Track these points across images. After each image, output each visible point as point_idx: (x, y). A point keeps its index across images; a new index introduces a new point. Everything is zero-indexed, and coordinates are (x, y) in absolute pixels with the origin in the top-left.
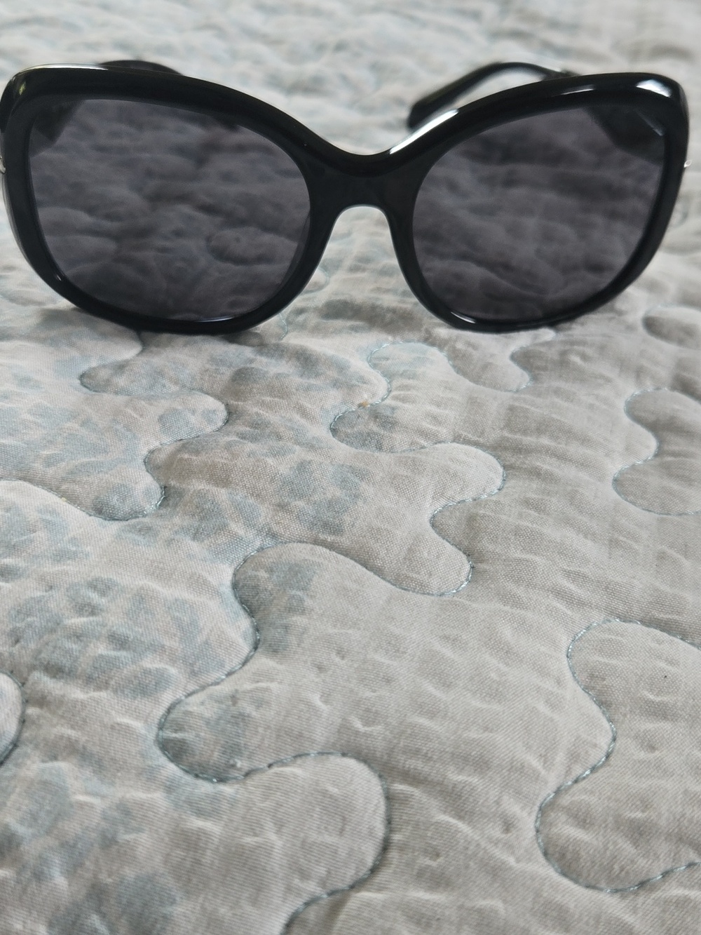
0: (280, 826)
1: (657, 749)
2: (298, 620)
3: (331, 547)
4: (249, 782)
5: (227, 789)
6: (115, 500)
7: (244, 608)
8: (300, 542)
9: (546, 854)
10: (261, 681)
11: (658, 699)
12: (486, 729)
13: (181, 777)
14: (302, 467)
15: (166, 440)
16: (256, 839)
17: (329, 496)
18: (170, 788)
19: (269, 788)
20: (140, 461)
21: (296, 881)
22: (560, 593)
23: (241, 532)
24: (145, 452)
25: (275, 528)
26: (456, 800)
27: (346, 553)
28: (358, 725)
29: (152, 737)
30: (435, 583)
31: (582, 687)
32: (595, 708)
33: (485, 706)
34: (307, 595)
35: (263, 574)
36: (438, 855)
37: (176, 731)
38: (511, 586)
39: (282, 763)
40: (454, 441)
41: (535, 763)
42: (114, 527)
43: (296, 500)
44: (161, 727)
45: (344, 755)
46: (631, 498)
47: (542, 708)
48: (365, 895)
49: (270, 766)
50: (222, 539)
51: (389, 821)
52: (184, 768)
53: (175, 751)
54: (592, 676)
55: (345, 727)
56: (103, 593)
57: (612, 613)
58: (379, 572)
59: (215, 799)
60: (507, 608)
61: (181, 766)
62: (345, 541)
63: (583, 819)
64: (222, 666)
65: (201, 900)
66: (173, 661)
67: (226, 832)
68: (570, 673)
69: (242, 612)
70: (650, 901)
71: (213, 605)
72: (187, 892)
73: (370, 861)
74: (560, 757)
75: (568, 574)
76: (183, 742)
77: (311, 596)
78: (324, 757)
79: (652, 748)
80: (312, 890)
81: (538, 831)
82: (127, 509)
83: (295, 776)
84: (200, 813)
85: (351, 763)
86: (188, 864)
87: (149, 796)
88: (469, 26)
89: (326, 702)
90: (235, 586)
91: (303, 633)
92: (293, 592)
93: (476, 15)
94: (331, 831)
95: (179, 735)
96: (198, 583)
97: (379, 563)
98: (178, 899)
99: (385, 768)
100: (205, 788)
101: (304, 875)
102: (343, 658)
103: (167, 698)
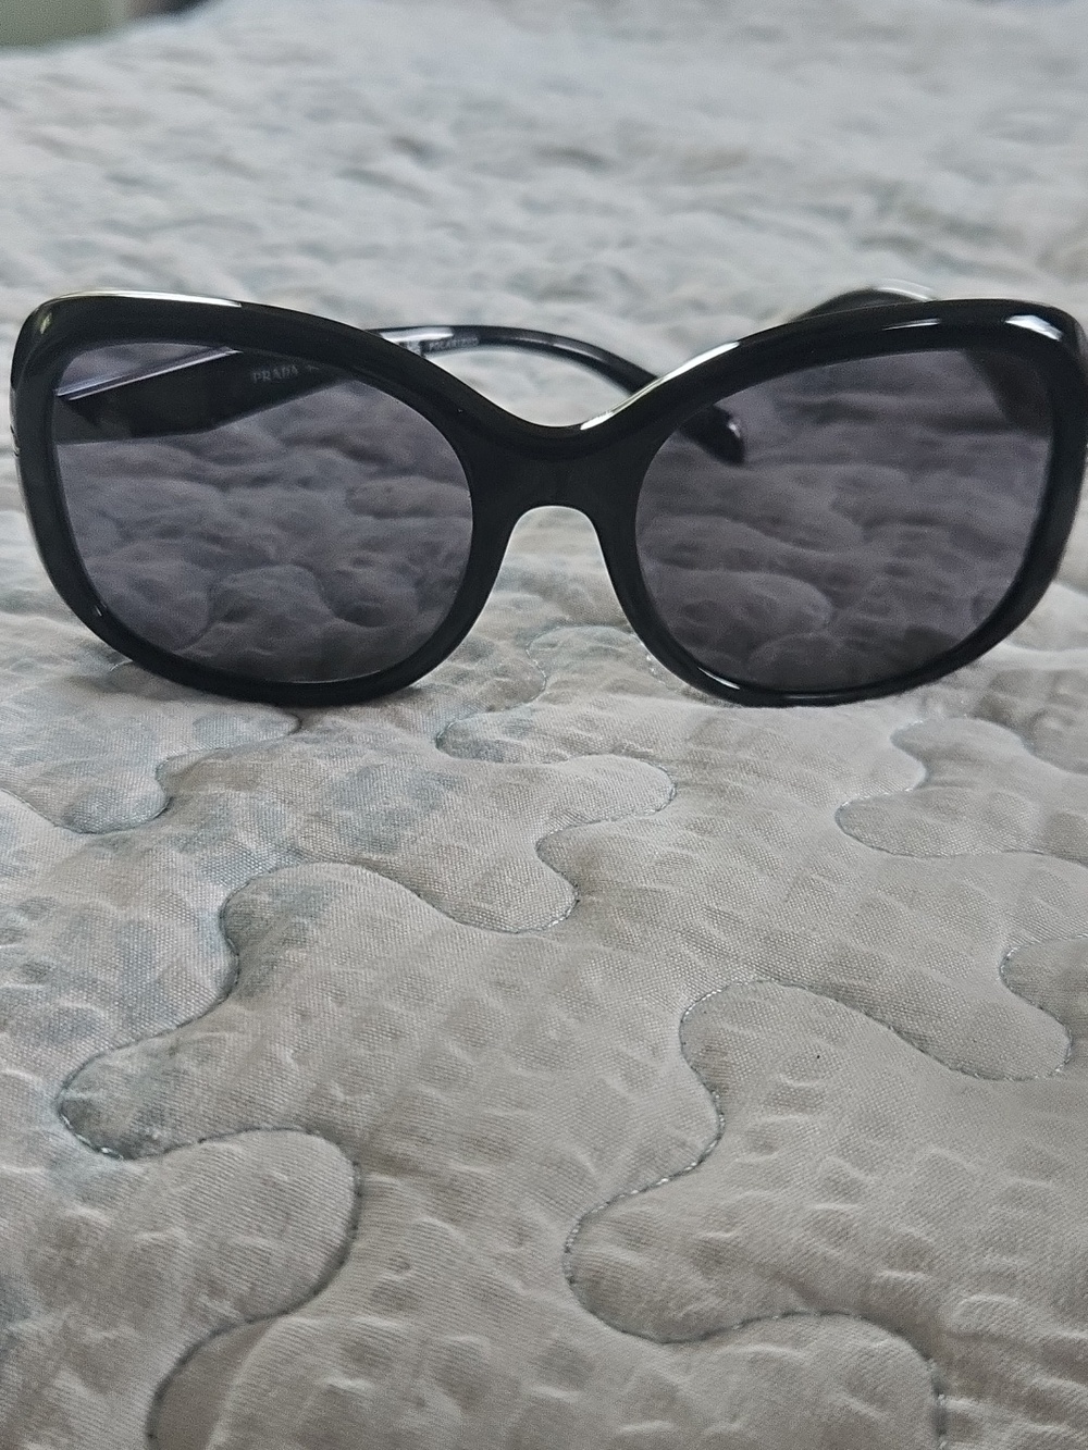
0: (192, 1217)
1: (776, 1149)
2: (293, 954)
3: (374, 867)
4: (167, 1159)
5: (132, 1168)
6: (94, 808)
7: (229, 944)
8: (334, 861)
9: (571, 1281)
10: (217, 1030)
11: (797, 1085)
12: (519, 1105)
13: (75, 1150)
14: (365, 773)
15: (197, 746)
16: (156, 1235)
17: (392, 806)
18: (55, 1162)
19: (189, 1168)
20: (152, 766)
21: (204, 1299)
22: (692, 936)
23: (252, 846)
24: (162, 757)
25: (301, 843)
26: (453, 1198)
27: (392, 875)
28: (338, 1093)
29: (48, 1096)
30: (512, 916)
31: (691, 1064)
32: (702, 1091)
33: (528, 1074)
34: (316, 924)
35: (265, 898)
36: (407, 1267)
37: (83, 1090)
38: (622, 923)
39: (221, 1137)
40: (613, 752)
41: (584, 1158)
42: (85, 840)
43: (342, 809)
44: (66, 1085)
45: (309, 1132)
46: (856, 831)
47: (616, 1083)
48: (295, 1320)
49: (201, 1141)
50: (221, 852)
51: (353, 1225)
52: (84, 1139)
53: (77, 1116)
54: (709, 1049)
55: (319, 1094)
56: (33, 916)
57: (767, 972)
58: (433, 899)
59: (113, 1179)
60: (609, 950)
61: (81, 1137)
62: (395, 860)
63: (636, 1237)
64: (174, 1013)
65: (65, 1315)
66: (104, 1002)
67: (118, 1224)
68: (678, 1042)
69: (223, 947)
70: (714, 1358)
71: (183, 934)
72: (49, 1304)
73: (314, 1276)
74: (625, 1155)
75: (712, 914)
76: (88, 1104)
77: (321, 925)
78: (280, 1133)
79: (768, 1148)
80: (226, 1314)
81: (568, 1250)
82: (108, 820)
83: (231, 1154)
84: (87, 1199)
85: (319, 1142)
86: (57, 1265)
87: (24, 1170)
88: (827, 230)
89: (298, 1061)
90: (223, 914)
91: (294, 970)
92: (297, 919)
93: (842, 215)
94: (266, 1231)
95: (84, 1096)
96: (168, 902)
97: (436, 889)
98: (34, 1313)
99: (363, 1153)
100: (104, 1164)
101: (216, 1290)
102: (341, 1004)
103: (84, 1048)
